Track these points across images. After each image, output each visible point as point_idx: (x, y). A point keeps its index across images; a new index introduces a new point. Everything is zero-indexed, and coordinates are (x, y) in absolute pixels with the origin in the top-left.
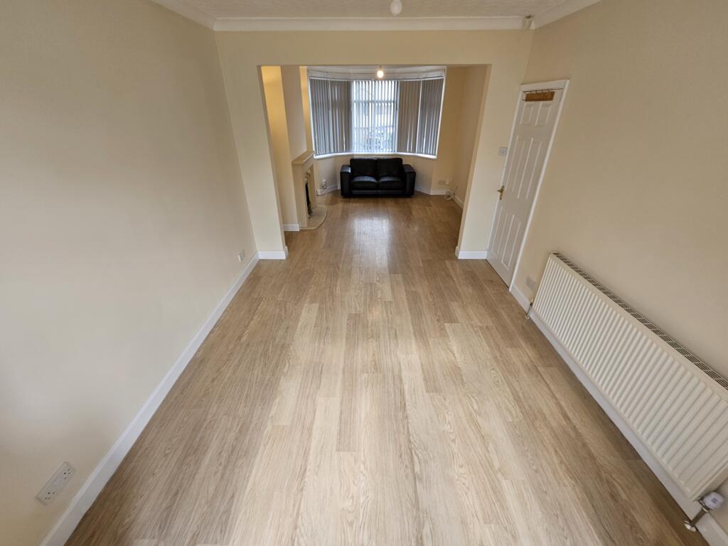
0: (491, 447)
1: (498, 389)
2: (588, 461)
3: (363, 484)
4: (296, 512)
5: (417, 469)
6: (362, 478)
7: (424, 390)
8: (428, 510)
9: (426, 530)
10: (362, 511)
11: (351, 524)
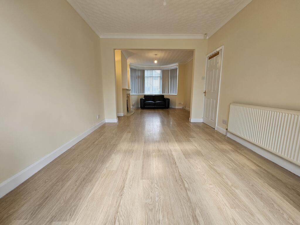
0: (224, 177)
1: (221, 157)
2: (278, 181)
3: (157, 192)
4: (118, 205)
5: (186, 186)
6: (156, 190)
7: (184, 158)
8: (196, 203)
9: (198, 212)
10: (157, 204)
11: (151, 210)
